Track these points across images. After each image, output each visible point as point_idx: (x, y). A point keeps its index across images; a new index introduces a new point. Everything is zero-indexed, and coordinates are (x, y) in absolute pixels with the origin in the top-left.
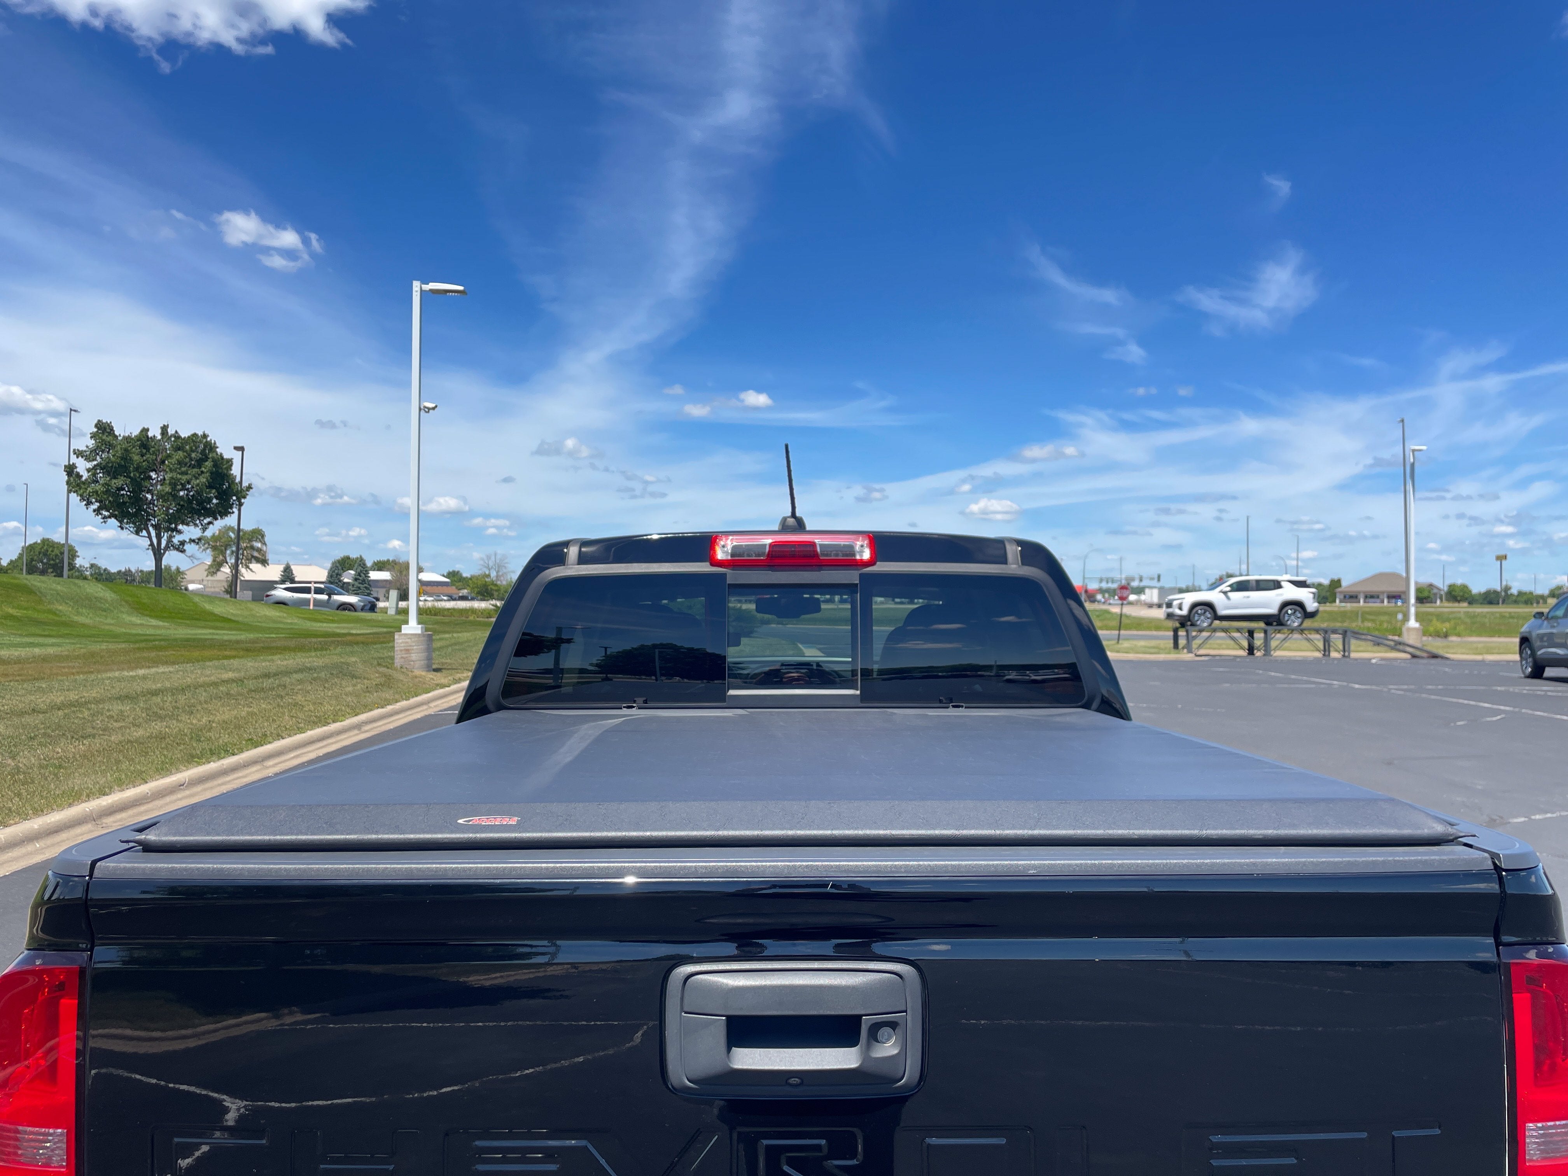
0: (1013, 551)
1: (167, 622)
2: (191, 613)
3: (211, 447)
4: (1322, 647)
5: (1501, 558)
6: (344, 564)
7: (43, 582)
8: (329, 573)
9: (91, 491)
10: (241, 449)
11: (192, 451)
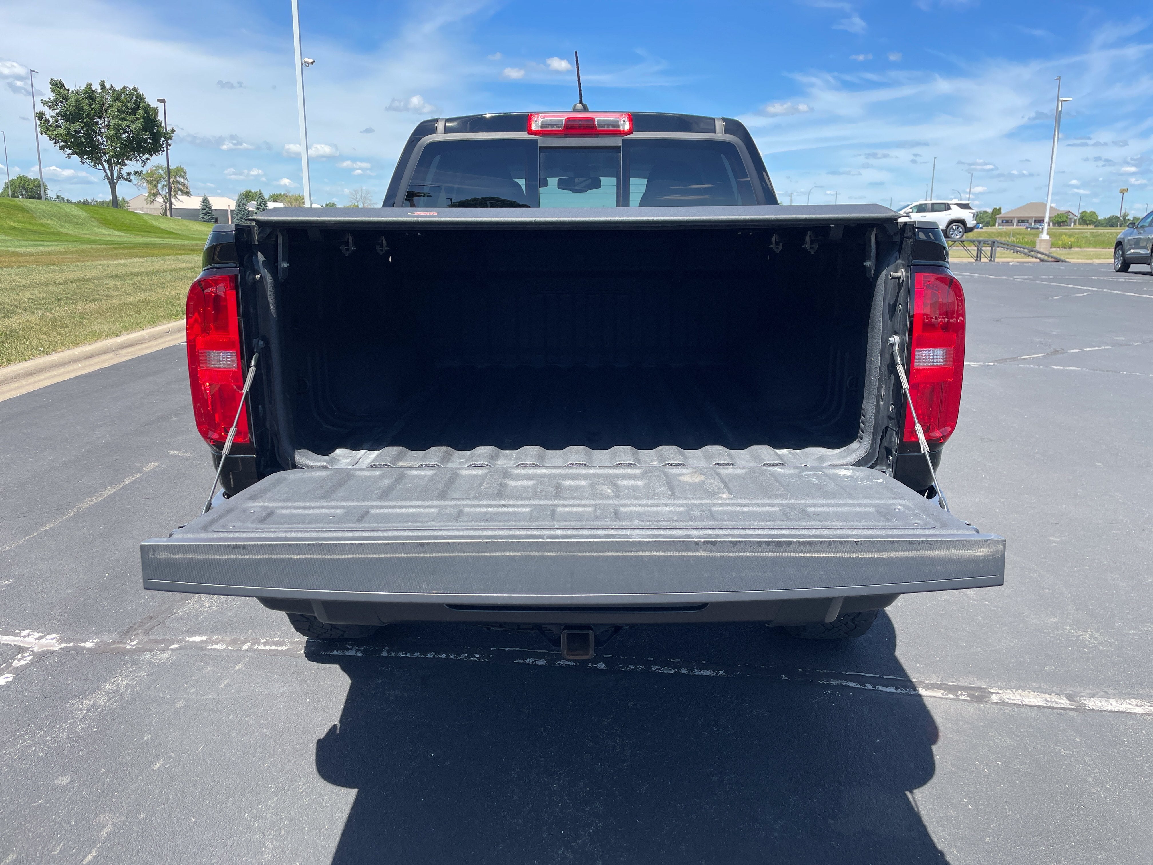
0: (720, 125)
1: (128, 233)
2: (143, 227)
3: (140, 98)
4: (975, 255)
5: (1124, 191)
6: (247, 196)
7: (32, 203)
8: (237, 203)
9: (57, 133)
10: (163, 101)
11: (127, 101)
